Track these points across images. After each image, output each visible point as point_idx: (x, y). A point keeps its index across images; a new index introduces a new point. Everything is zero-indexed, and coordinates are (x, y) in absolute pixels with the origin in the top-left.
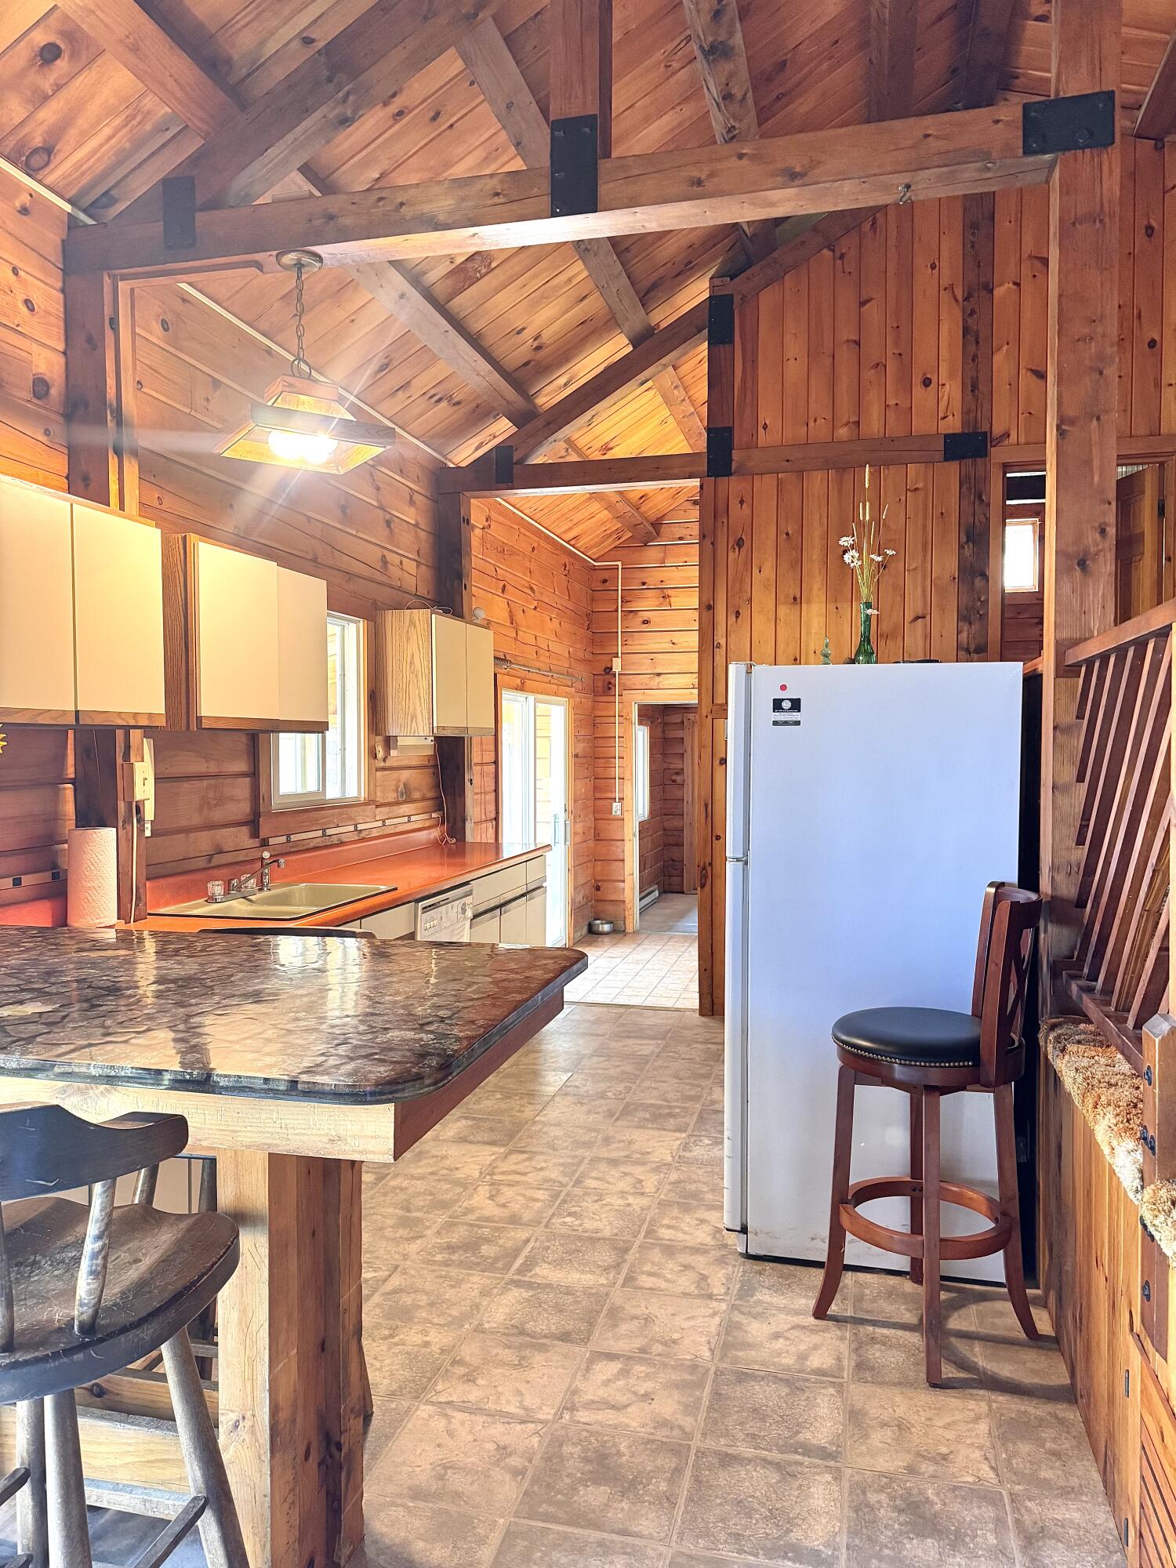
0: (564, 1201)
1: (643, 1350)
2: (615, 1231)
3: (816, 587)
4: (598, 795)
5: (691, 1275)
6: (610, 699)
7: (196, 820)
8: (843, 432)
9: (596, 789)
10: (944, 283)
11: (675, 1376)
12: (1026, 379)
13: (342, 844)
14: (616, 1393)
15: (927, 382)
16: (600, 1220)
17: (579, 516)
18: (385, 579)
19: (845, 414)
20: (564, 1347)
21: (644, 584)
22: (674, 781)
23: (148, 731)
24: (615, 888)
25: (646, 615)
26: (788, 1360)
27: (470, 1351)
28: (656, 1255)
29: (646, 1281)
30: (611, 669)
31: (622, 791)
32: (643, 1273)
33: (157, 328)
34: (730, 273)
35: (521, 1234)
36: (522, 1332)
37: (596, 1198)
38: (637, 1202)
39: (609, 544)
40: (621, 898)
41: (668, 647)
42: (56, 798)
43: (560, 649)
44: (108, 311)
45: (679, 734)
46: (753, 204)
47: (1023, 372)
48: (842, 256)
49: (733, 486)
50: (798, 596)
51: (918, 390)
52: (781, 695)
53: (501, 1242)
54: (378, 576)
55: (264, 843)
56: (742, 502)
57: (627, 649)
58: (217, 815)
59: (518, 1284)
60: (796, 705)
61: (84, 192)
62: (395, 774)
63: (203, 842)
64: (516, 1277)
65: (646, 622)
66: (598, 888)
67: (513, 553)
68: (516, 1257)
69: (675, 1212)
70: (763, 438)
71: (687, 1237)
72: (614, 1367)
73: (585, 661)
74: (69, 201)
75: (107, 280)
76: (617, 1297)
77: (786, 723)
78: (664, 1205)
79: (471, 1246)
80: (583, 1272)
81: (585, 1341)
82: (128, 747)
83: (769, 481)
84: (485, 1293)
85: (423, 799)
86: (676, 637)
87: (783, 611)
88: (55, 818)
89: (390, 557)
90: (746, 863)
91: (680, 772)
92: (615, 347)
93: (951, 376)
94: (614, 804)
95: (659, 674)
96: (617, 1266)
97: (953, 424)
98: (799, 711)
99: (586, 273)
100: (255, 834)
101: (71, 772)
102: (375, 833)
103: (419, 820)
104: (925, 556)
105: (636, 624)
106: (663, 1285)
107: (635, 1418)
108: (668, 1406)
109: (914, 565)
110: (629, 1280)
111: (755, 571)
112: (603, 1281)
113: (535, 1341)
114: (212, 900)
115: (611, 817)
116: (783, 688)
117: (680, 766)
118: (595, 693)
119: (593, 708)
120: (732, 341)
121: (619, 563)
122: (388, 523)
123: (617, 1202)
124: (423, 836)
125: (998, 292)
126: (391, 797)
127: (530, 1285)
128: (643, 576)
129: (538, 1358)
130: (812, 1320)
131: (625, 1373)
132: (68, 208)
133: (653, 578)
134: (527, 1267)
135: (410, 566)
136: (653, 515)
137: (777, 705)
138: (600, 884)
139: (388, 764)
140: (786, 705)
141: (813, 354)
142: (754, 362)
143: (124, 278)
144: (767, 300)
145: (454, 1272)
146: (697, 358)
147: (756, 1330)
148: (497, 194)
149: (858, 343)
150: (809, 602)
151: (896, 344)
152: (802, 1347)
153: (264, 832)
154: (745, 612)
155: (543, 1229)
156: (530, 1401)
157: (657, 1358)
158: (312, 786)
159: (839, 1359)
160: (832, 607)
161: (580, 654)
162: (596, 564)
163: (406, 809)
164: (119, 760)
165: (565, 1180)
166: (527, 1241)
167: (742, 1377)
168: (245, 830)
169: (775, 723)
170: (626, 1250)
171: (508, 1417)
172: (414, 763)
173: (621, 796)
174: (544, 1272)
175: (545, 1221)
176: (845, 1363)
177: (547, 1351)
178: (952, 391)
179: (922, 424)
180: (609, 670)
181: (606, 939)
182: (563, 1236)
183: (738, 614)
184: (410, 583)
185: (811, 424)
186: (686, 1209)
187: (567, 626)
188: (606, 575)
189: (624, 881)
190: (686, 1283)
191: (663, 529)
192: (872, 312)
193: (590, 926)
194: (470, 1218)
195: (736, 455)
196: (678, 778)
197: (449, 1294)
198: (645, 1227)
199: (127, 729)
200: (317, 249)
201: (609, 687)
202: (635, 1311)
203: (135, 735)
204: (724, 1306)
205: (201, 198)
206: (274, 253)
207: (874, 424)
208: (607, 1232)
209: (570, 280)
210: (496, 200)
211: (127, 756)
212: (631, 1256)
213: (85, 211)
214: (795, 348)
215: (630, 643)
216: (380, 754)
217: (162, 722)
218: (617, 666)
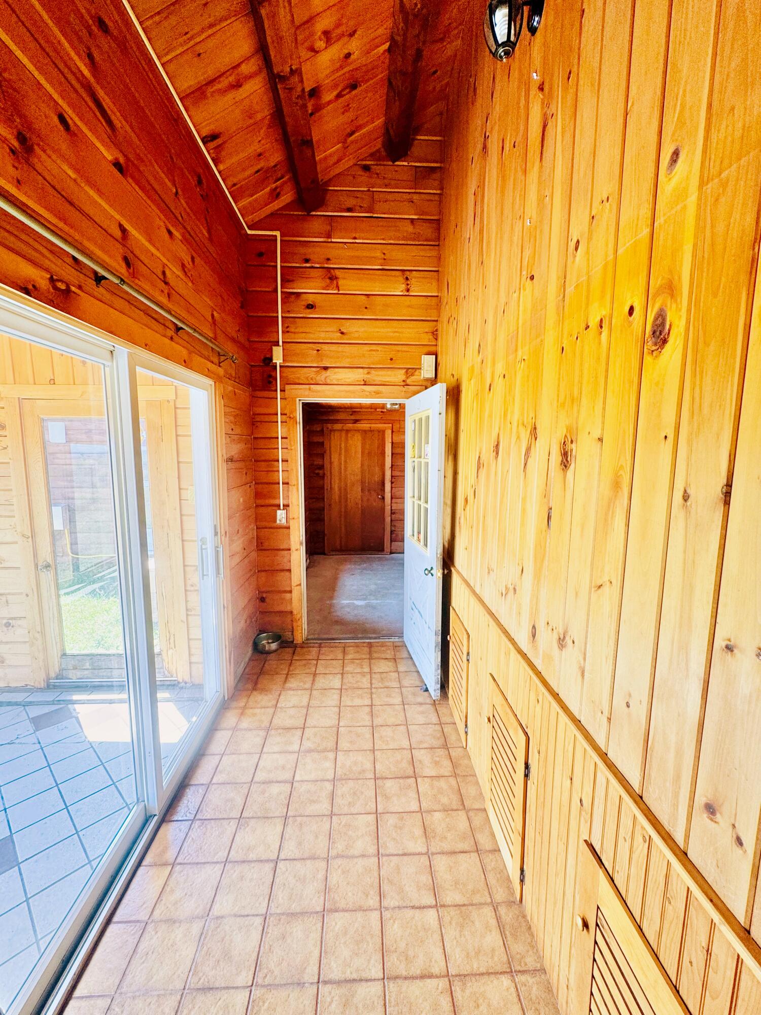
4: (260, 502)
6: (271, 394)
9: (258, 495)
21: (307, 261)
22: (318, 474)
24: (283, 599)
25: (311, 299)
30: (271, 359)
31: (287, 497)
40: (288, 609)
41: (337, 337)
57: (292, 338)
65: (310, 307)
66: (263, 600)
86: (347, 327)
91: (322, 467)
94: (279, 512)
95: (326, 368)
105: (298, 309)
115: (274, 525)
117: (321, 463)
118: (252, 385)
119: (251, 405)
121: (278, 233)
128: (306, 252)
133: (317, 255)
138: (264, 596)
162: (249, 232)
173: (286, 503)
180: (267, 359)
188: (262, 247)
189: (290, 592)
191: (330, 197)
201: (269, 381)
215: (293, 330)
218: (278, 357)
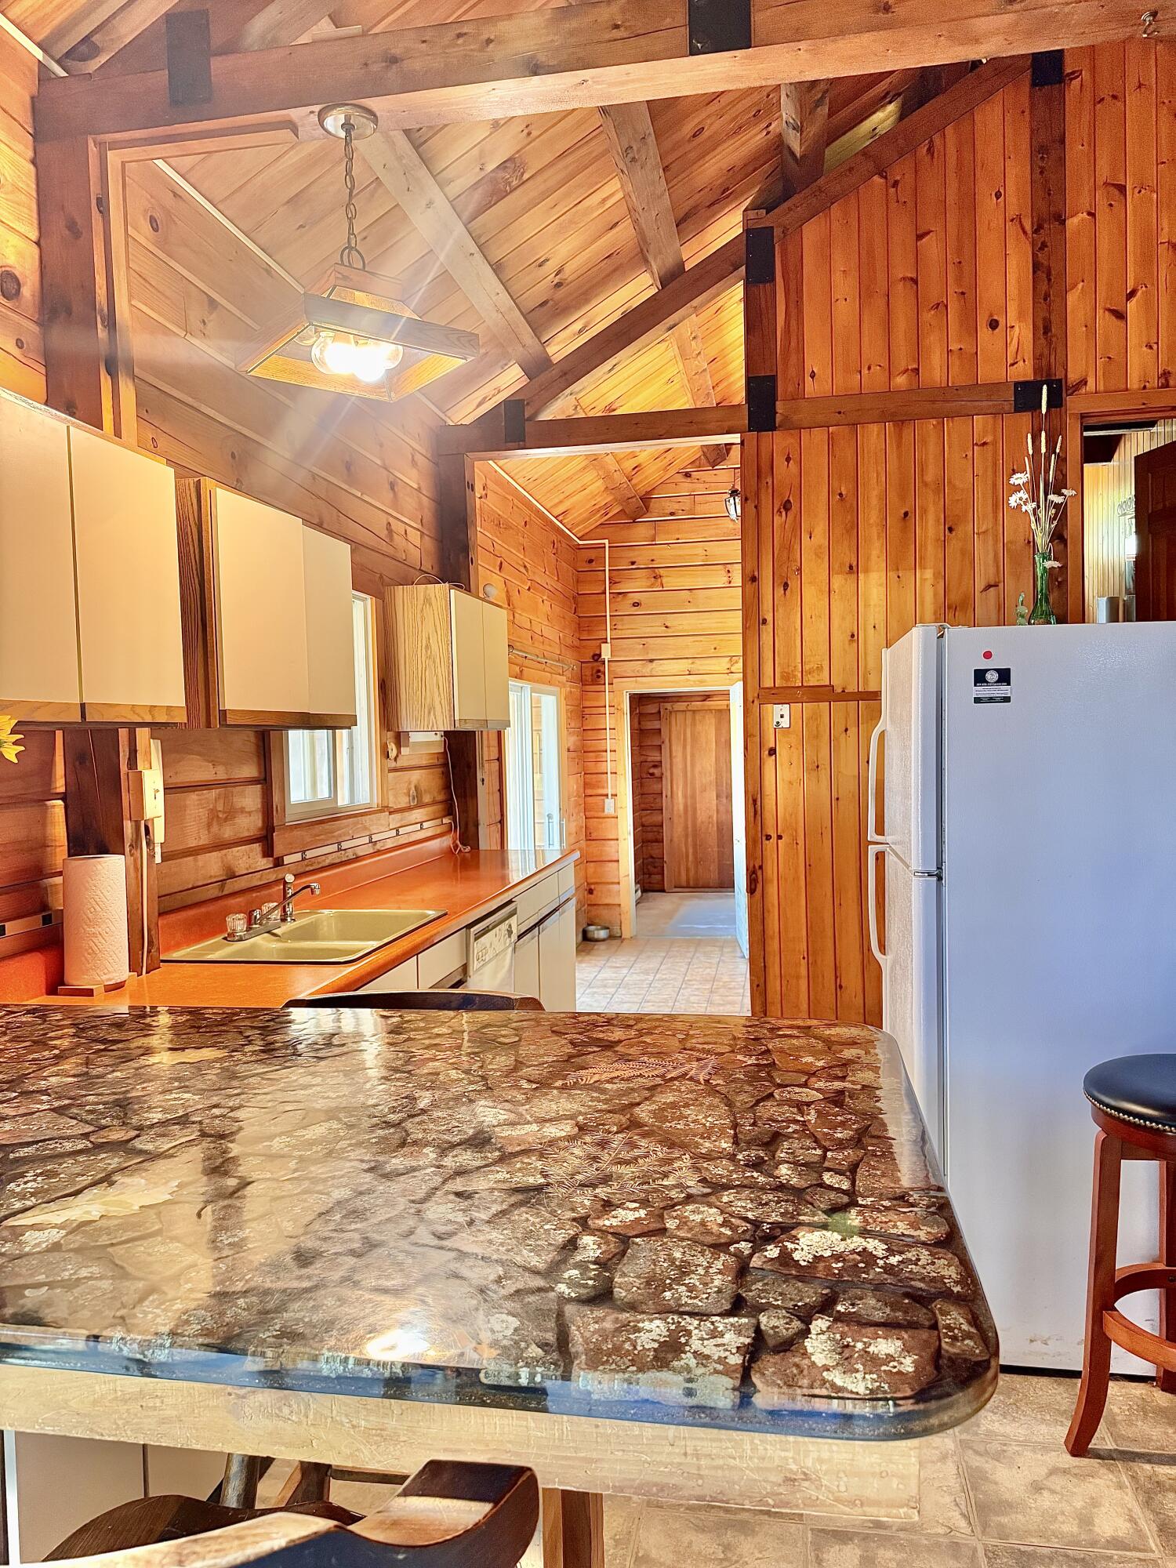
3: (875, 552)
4: (589, 792)
6: (601, 688)
7: (204, 839)
8: (901, 381)
9: (586, 785)
10: (1011, 213)
12: (1104, 320)
13: (357, 859)
15: (994, 325)
17: (570, 488)
18: (390, 551)
19: (903, 360)
21: (633, 563)
22: (652, 774)
23: (156, 728)
24: (609, 891)
25: (636, 597)
26: (1070, 1527)
30: (600, 655)
31: (615, 786)
33: (146, 227)
34: (767, 204)
39: (597, 520)
40: (616, 902)
41: (662, 631)
42: (43, 821)
43: (552, 633)
44: (95, 189)
45: (656, 725)
46: (951, 38)
47: (1100, 312)
48: (896, 184)
49: (778, 442)
50: (854, 564)
51: (984, 332)
52: (983, 664)
54: (384, 547)
55: (278, 863)
56: (788, 459)
57: (619, 634)
58: (228, 833)
60: (1004, 676)
61: (60, 33)
62: (407, 775)
63: (211, 865)
65: (636, 604)
66: (591, 892)
67: (508, 527)
70: (810, 388)
73: (573, 647)
74: (39, 45)
75: (93, 149)
77: (991, 700)
82: (133, 752)
83: (819, 436)
85: (434, 803)
86: (671, 620)
87: (838, 581)
88: (43, 844)
89: (394, 524)
90: (940, 878)
91: (658, 765)
92: (639, 288)
93: (1021, 316)
94: (606, 801)
95: (651, 661)
97: (1024, 371)
98: (1009, 684)
99: (620, 195)
100: (268, 852)
101: (60, 785)
102: (390, 844)
103: (430, 827)
104: (996, 518)
105: (626, 607)
109: (983, 529)
111: (806, 537)
113: (732, 1517)
114: (231, 937)
115: (602, 815)
116: (988, 655)
117: (658, 759)
118: (583, 681)
119: (582, 699)
120: (773, 279)
121: (606, 541)
122: (392, 486)
124: (435, 844)
125: (1072, 223)
126: (403, 802)
128: (632, 555)
129: (747, 1547)
130: (1068, 1460)
132: (39, 54)
133: (643, 557)
135: (415, 537)
136: (642, 488)
137: (980, 677)
138: (593, 887)
139: (400, 763)
140: (992, 677)
141: (865, 293)
142: (799, 303)
143: (115, 145)
144: (811, 233)
146: (732, 299)
147: (1009, 1480)
148: (617, 27)
149: (915, 281)
150: (867, 571)
151: (959, 280)
152: (1079, 1504)
153: (278, 850)
154: (793, 584)
157: (902, 1534)
158: (324, 792)
159: (1132, 1520)
160: (892, 575)
161: (569, 641)
162: (581, 542)
163: (418, 815)
164: (124, 768)
168: (257, 847)
169: (978, 700)
172: (424, 762)
173: (614, 793)
176: (1143, 1525)
177: (754, 1533)
178: (1021, 332)
179: (988, 372)
180: (597, 657)
181: (602, 946)
183: (786, 586)
184: (415, 555)
185: (865, 371)
187: (557, 609)
188: (592, 554)
189: (619, 883)
191: (653, 504)
192: (931, 246)
193: (585, 932)
195: (780, 407)
196: (656, 771)
199: (132, 727)
200: (369, 103)
201: (597, 676)
203: (142, 734)
205: (218, 37)
206: (317, 108)
207: (935, 371)
209: (604, 200)
210: (616, 34)
211: (132, 762)
213: (58, 62)
214: (845, 287)
215: (620, 627)
216: (393, 754)
217: (182, 718)
218: (606, 653)
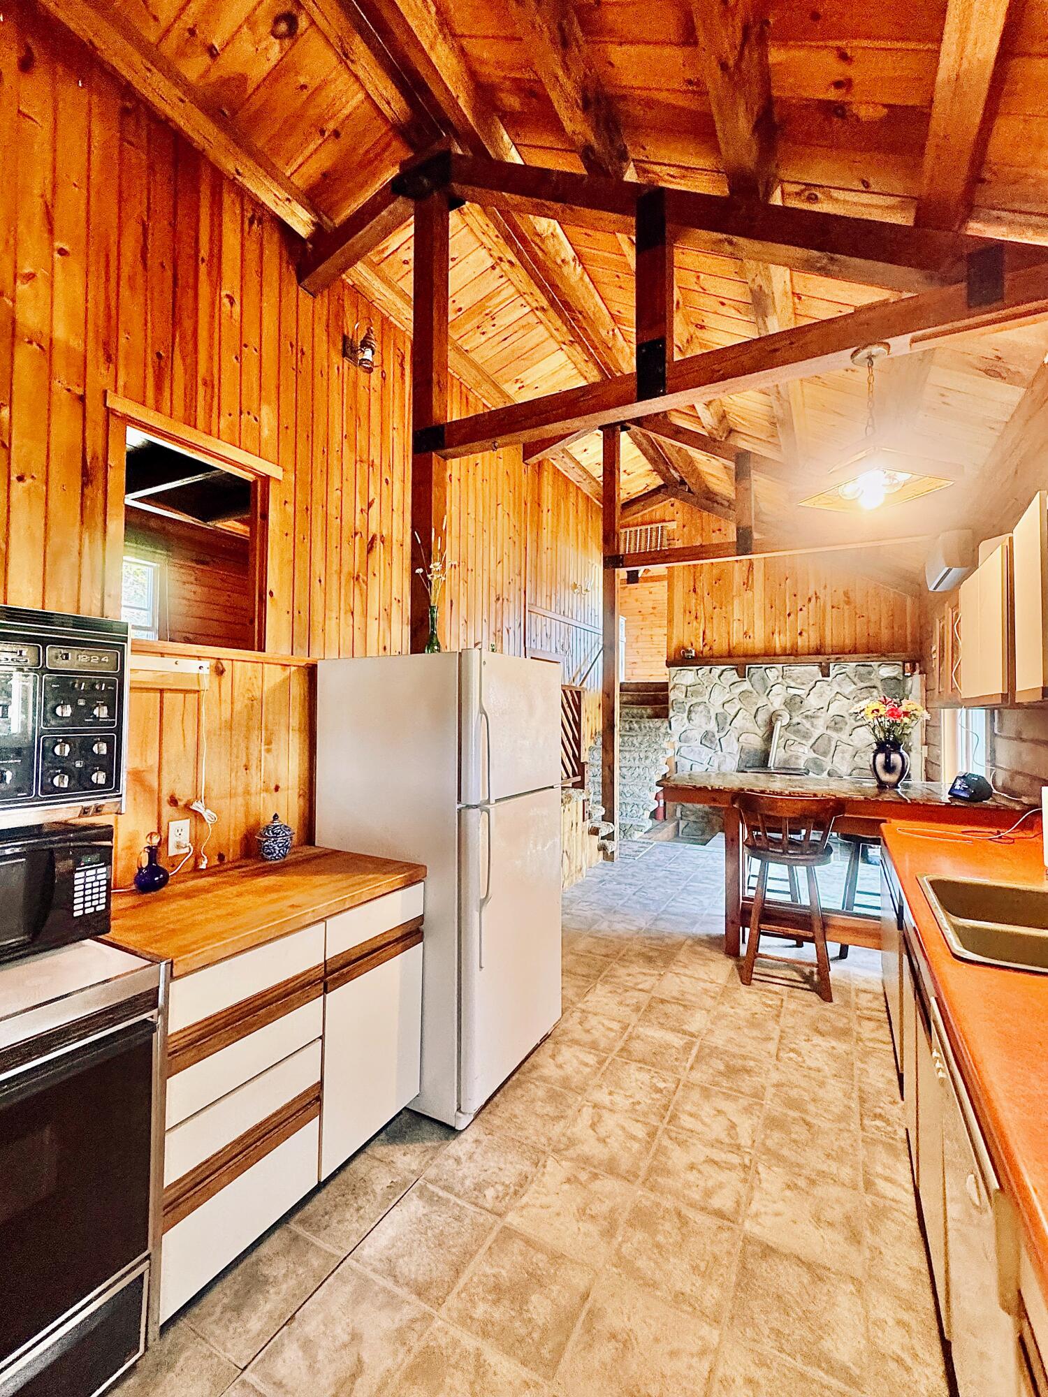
0: (666, 1108)
1: (627, 991)
2: (626, 1067)
5: (587, 1026)
11: (616, 980)
14: (642, 978)
16: (637, 1080)
20: (663, 997)
27: (709, 1002)
28: (603, 1044)
29: (615, 1026)
32: (616, 1031)
35: (696, 1076)
36: (685, 1006)
37: (637, 1107)
38: (602, 1097)
53: (711, 1071)
59: (692, 1035)
64: (694, 1039)
68: (697, 1056)
69: (576, 1080)
71: (578, 1054)
72: (640, 987)
76: (634, 1018)
78: (581, 1090)
79: (731, 1072)
80: (653, 1037)
81: (653, 997)
84: (711, 1031)
96: (630, 1038)
106: (606, 1023)
107: (635, 969)
108: (621, 972)
110: (625, 1028)
112: (641, 1029)
123: (621, 1101)
127: (684, 1032)
129: (675, 994)
131: (637, 984)
134: (688, 1047)
145: (734, 1050)
155: (683, 1078)
156: (677, 980)
165: (666, 1142)
166: (692, 1068)
167: (588, 976)
170: (622, 1050)
171: (685, 975)
174: (677, 1041)
175: (681, 1086)
182: (667, 1069)
186: (565, 1082)
190: (593, 1021)
194: (743, 1102)
197: (732, 1034)
198: (604, 1068)
202: (627, 1009)
204: (579, 1005)
208: (634, 1066)
212: (620, 1045)
